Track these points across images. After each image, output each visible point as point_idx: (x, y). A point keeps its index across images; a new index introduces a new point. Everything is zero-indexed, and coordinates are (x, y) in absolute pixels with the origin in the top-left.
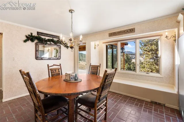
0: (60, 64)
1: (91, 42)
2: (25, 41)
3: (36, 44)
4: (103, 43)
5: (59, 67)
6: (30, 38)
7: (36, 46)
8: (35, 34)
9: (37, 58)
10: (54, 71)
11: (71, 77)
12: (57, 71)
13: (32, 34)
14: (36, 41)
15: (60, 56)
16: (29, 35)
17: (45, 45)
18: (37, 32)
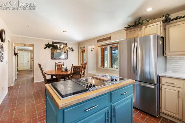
0: (63, 62)
1: (88, 47)
2: (45, 48)
3: (51, 49)
4: (98, 46)
5: (63, 64)
6: (48, 46)
7: (51, 51)
8: (51, 43)
9: (52, 58)
10: (59, 66)
11: (64, 69)
12: (61, 66)
13: (49, 43)
14: (51, 48)
15: (67, 57)
16: (47, 44)
17: (57, 50)
18: (52, 42)
